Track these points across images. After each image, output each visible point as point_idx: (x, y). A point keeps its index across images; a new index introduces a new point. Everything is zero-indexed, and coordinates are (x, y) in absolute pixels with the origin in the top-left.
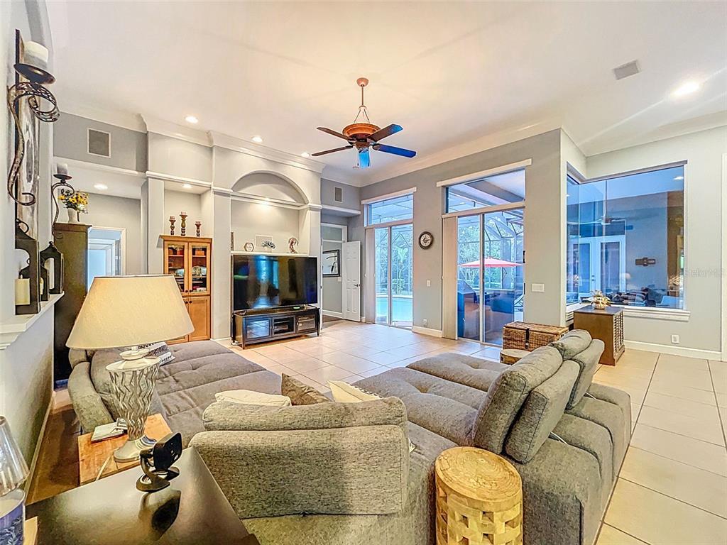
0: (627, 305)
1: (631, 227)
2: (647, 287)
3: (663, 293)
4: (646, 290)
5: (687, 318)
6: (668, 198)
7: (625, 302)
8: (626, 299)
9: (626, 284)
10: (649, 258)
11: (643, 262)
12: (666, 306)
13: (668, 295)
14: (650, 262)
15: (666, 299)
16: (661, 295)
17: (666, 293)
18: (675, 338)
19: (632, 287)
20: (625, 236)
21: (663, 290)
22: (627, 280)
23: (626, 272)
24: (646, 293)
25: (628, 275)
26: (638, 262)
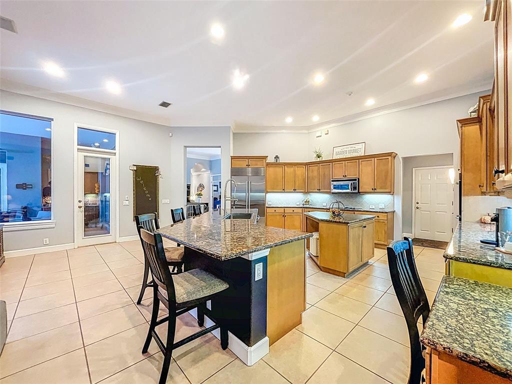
0: (8, 221)
1: (11, 158)
2: (26, 205)
3: (39, 209)
4: (25, 208)
5: (53, 226)
6: (42, 142)
7: (5, 219)
8: (8, 217)
9: (8, 204)
10: (27, 184)
11: (22, 186)
12: (40, 219)
13: (42, 210)
14: (29, 186)
15: (40, 213)
16: (36, 211)
17: (41, 209)
18: (46, 241)
19: (13, 207)
20: (6, 164)
21: (38, 207)
22: (8, 201)
23: (8, 194)
24: (25, 210)
25: (10, 197)
26: (18, 186)
